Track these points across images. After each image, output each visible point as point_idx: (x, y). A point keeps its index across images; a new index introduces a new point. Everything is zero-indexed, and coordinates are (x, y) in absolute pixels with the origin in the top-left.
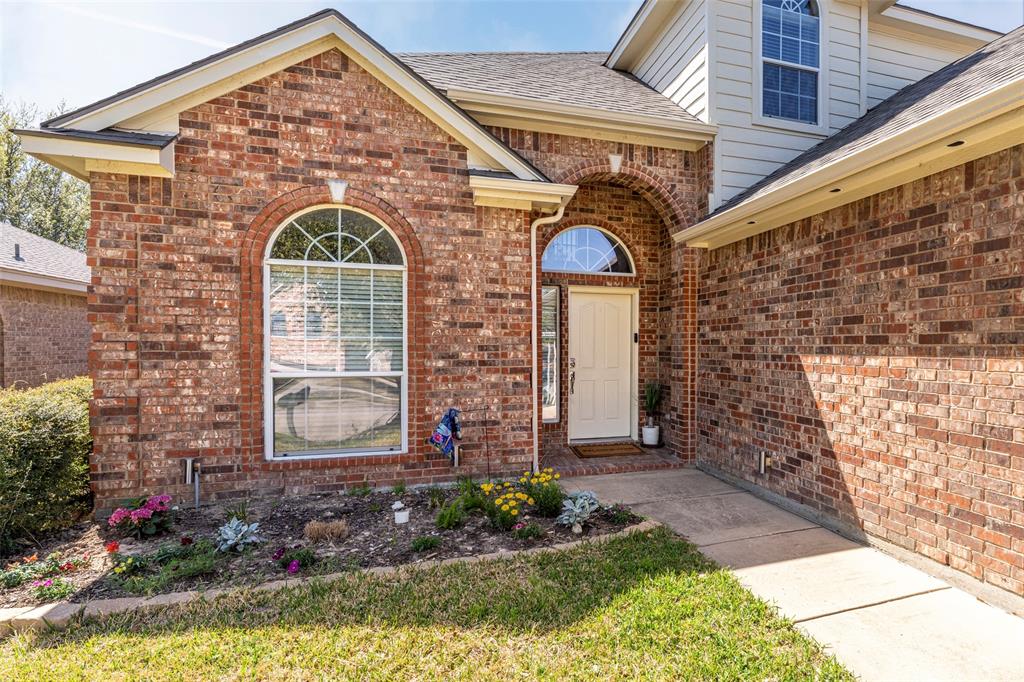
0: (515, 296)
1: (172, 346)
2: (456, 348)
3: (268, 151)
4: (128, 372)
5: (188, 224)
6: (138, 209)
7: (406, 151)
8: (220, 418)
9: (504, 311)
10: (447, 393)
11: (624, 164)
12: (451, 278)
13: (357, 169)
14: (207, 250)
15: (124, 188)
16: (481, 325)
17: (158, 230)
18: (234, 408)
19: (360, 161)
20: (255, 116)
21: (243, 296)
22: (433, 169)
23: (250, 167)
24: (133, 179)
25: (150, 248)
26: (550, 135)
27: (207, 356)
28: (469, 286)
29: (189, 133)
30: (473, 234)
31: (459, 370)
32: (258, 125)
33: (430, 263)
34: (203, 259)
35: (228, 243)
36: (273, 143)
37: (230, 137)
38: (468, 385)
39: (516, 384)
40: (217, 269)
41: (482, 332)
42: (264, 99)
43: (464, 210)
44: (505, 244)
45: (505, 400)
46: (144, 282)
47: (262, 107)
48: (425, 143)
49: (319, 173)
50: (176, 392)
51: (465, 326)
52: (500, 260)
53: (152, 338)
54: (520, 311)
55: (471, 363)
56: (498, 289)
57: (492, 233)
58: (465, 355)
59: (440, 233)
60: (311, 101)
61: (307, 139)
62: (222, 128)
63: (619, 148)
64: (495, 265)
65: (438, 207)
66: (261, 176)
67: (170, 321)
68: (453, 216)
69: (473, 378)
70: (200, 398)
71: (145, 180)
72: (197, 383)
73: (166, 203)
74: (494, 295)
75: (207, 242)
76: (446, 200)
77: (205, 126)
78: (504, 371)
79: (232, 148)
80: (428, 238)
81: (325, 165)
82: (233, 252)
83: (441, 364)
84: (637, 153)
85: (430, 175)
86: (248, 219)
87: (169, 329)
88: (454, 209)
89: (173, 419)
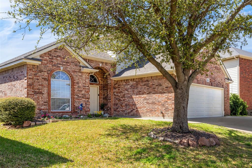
0: (87, 86)
1: (38, 92)
2: (79, 94)
3: (52, 61)
4: (32, 96)
5: (40, 73)
6: (34, 70)
7: (71, 62)
8: (45, 104)
9: (86, 89)
10: (77, 101)
11: (102, 65)
12: (78, 83)
13: (64, 65)
14: (43, 77)
15: (32, 67)
16: (82, 91)
17: (36, 73)
18: (47, 102)
19: (65, 64)
21: (48, 85)
22: (75, 65)
23: (49, 64)
24: (33, 65)
25: (35, 76)
26: (91, 60)
27: (43, 94)
28: (81, 85)
29: (41, 58)
30: (81, 76)
31: (79, 98)
32: (50, 57)
33: (75, 80)
34: (43, 78)
35: (46, 76)
36: (53, 60)
37: (46, 59)
38: (80, 100)
39: (87, 101)
40: (45, 80)
41: (82, 92)
42: (51, 53)
43: (80, 72)
44: (86, 78)
45: (86, 103)
46: (34, 82)
47: (51, 54)
48: (74, 61)
49: (59, 65)
50: (39, 99)
51: (80, 91)
52: (85, 80)
53: (35, 91)
54: (88, 89)
55: (81, 97)
56: (85, 85)
57: (84, 76)
58: (80, 96)
59: (76, 76)
60: (58, 54)
61: (57, 60)
62: (45, 58)
63: (101, 62)
64: (84, 81)
65: (76, 72)
66: (51, 65)
67: (38, 88)
68: (78, 73)
69: (81, 99)
70: (42, 100)
71: (35, 65)
72: (42, 98)
73: (38, 69)
74: (84, 86)
75: (43, 76)
76: (77, 70)
77: (43, 57)
78: (86, 99)
79: (47, 61)
80: (75, 76)
81: (60, 64)
82: (47, 77)
83: (76, 97)
84: (104, 63)
85: (75, 66)
86: (49, 72)
87: (38, 89)
88: (78, 72)
89: (38, 104)
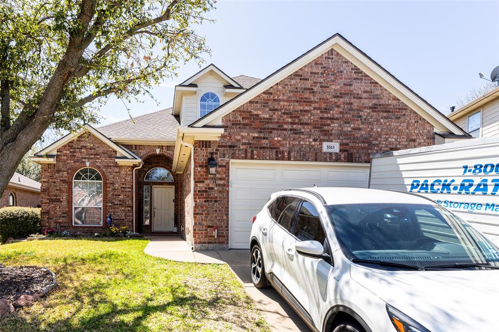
0: (128, 188)
1: (55, 199)
2: (114, 201)
3: (74, 156)
4: (47, 205)
5: (58, 173)
6: (49, 170)
7: (103, 153)
8: (63, 215)
9: (126, 192)
10: (112, 212)
11: (160, 151)
12: (113, 184)
13: (92, 158)
14: (62, 178)
15: (47, 166)
16: (120, 195)
17: (53, 174)
18: (67, 213)
19: (93, 157)
20: (71, 148)
21: (68, 188)
22: (109, 157)
23: (70, 160)
24: (48, 164)
25: (51, 178)
26: (139, 145)
27: (61, 202)
28: (117, 186)
29: (59, 153)
30: (118, 172)
31: (115, 206)
32: (72, 150)
33: (108, 180)
34: (61, 180)
35: (66, 177)
36: (75, 154)
37: (66, 153)
38: (117, 210)
39: (129, 210)
40: (64, 183)
41: (120, 197)
42: (73, 144)
43: (116, 167)
44: (126, 174)
45: (126, 214)
46: (50, 186)
47: (73, 146)
48: (107, 151)
49: (84, 160)
50: (56, 209)
51: (116, 195)
52: (124, 179)
53: (51, 198)
54: (129, 191)
55: (117, 205)
56: (124, 186)
57: (123, 172)
58: (116, 203)
59: (110, 173)
60: (82, 144)
61: (81, 152)
62: (65, 152)
63: (159, 147)
64: (123, 180)
65: (110, 166)
66: (72, 162)
67: (55, 194)
68: (113, 168)
69: (118, 208)
70: (60, 211)
71: (51, 164)
72: (60, 207)
73: (54, 169)
74: (123, 188)
75: (62, 177)
76: (112, 165)
77: (61, 152)
78: (126, 207)
79: (67, 156)
80: (108, 174)
81: (85, 158)
82: (67, 179)
83: (110, 204)
84: (164, 148)
85: (108, 159)
86: (70, 171)
87: (55, 196)
88: (114, 166)
89: (56, 215)
